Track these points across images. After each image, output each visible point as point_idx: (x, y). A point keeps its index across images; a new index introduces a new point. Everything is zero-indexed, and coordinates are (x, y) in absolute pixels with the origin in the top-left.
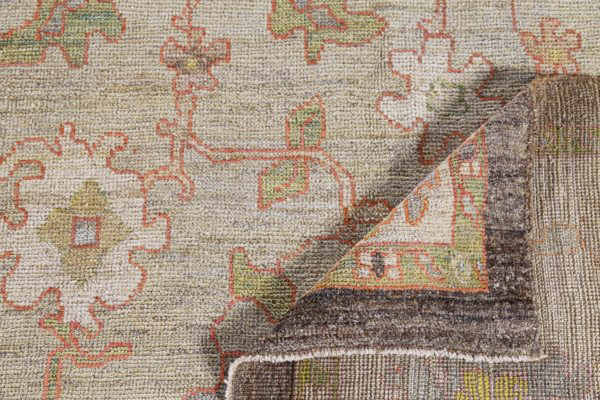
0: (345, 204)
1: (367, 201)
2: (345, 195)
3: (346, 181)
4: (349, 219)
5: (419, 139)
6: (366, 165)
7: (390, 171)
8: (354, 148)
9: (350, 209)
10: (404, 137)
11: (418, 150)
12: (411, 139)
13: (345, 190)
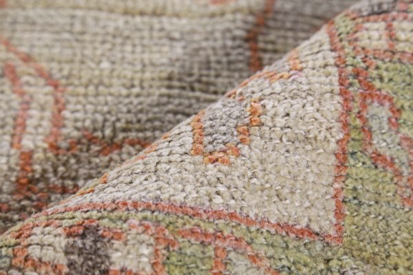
0: (27, 143)
1: (92, 140)
2: (31, 123)
3: (42, 93)
4: (32, 181)
5: (250, 19)
6: (105, 65)
7: (170, 78)
8: (78, 27)
9: (39, 155)
10: (212, 16)
11: (247, 40)
12: (229, 16)
13: (34, 112)
